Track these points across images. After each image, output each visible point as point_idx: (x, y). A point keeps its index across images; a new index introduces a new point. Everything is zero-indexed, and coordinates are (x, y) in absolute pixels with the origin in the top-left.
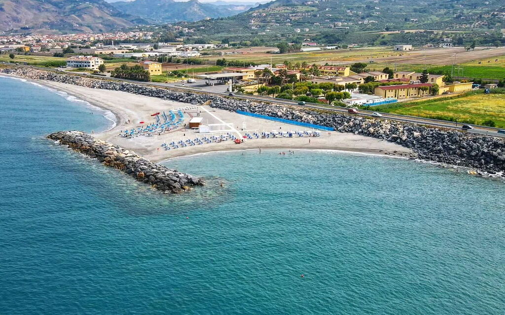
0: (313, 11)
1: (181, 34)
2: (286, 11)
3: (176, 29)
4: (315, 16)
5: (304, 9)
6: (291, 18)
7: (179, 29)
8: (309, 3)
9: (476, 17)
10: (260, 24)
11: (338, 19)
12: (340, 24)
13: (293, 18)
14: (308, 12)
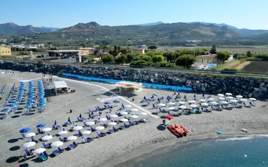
0: (92, 31)
1: (24, 40)
2: (79, 31)
3: (20, 38)
4: (94, 33)
5: (88, 30)
6: (82, 34)
7: (22, 37)
8: (90, 27)
9: (165, 35)
10: (67, 36)
11: (105, 35)
12: (106, 37)
13: (83, 34)
14: (90, 31)
